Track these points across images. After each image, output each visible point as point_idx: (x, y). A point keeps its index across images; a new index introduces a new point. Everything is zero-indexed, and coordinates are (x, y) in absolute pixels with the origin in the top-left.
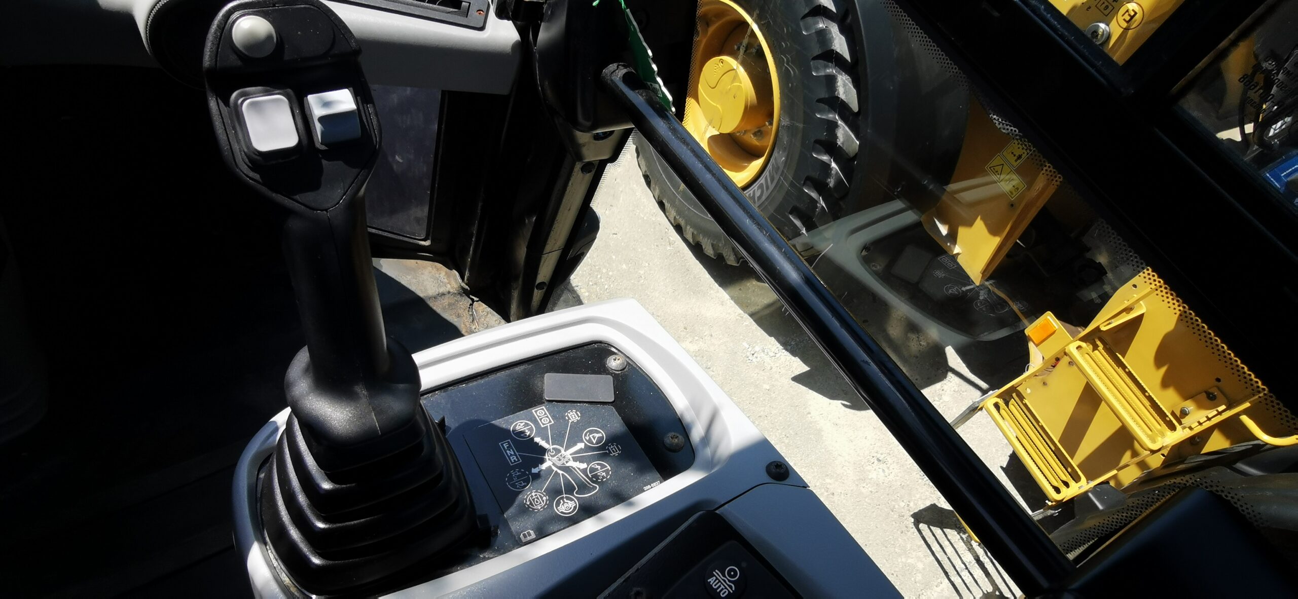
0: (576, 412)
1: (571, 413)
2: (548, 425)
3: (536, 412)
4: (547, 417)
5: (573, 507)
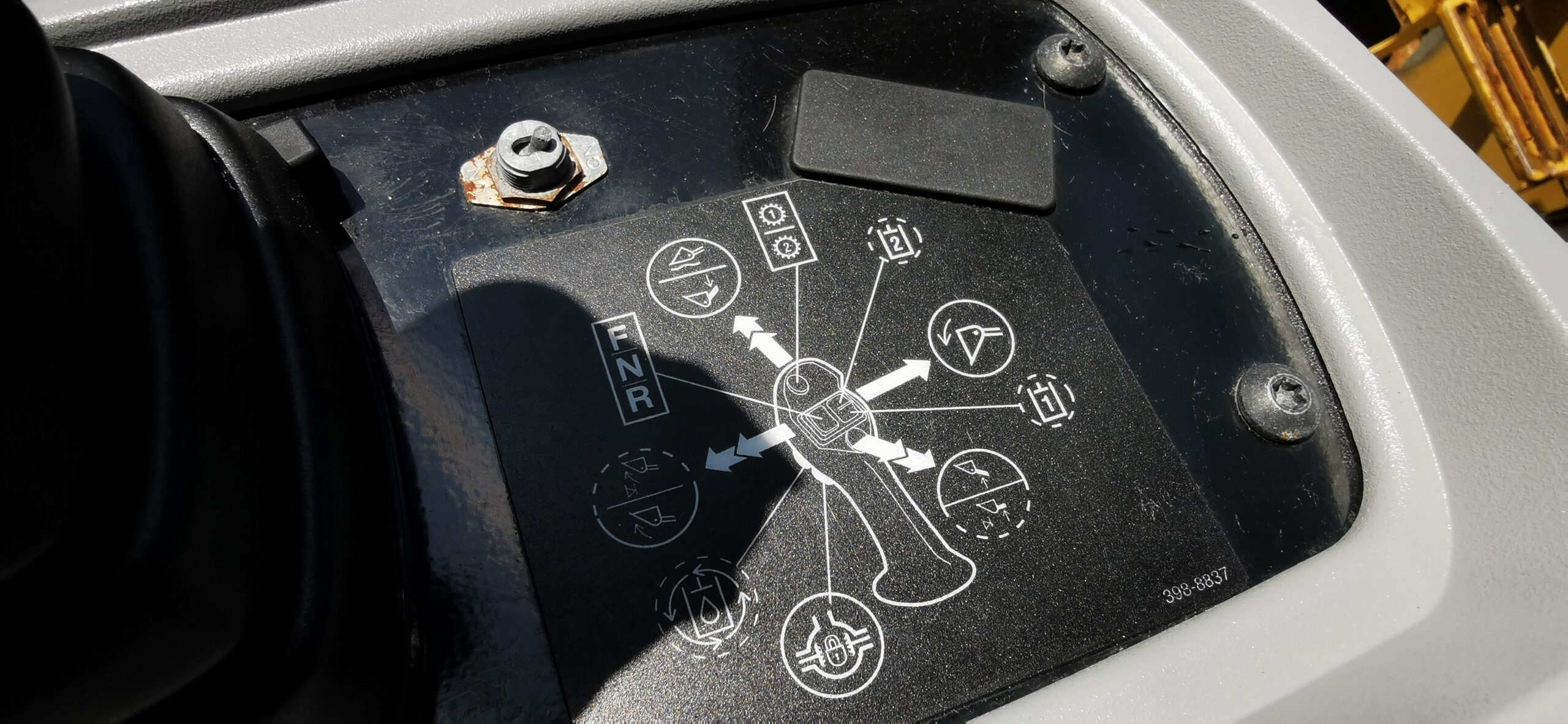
0: (908, 228)
1: (889, 230)
2: (797, 265)
3: (755, 207)
4: (797, 233)
5: (861, 655)
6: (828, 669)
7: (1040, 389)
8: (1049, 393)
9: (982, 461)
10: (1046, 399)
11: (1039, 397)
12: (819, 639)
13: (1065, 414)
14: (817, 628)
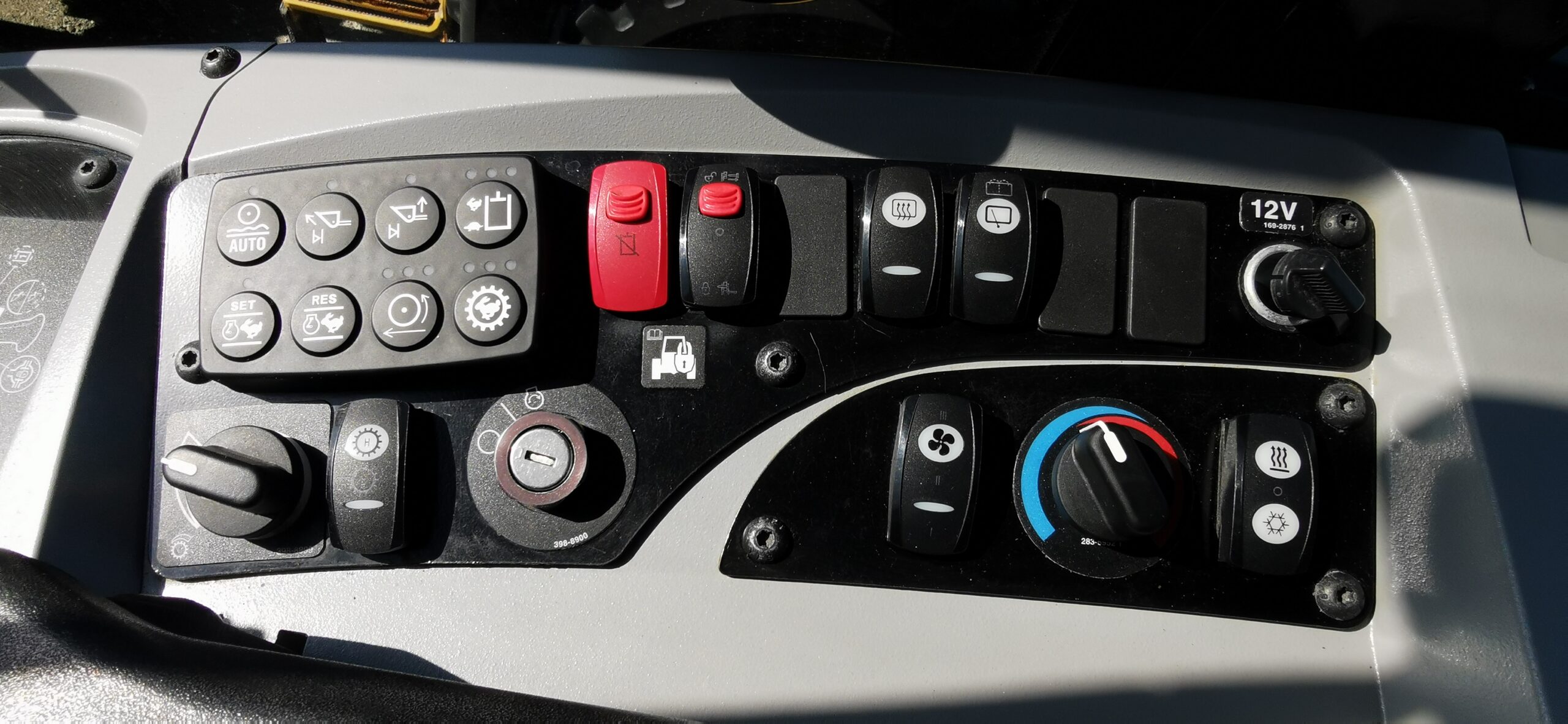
5: (31, 367)
6: (24, 379)
7: (16, 256)
8: (21, 254)
9: (17, 292)
10: (21, 256)
11: (18, 258)
12: (15, 377)
13: (31, 253)
14: (12, 376)
